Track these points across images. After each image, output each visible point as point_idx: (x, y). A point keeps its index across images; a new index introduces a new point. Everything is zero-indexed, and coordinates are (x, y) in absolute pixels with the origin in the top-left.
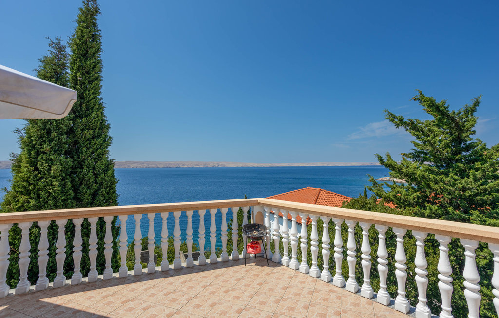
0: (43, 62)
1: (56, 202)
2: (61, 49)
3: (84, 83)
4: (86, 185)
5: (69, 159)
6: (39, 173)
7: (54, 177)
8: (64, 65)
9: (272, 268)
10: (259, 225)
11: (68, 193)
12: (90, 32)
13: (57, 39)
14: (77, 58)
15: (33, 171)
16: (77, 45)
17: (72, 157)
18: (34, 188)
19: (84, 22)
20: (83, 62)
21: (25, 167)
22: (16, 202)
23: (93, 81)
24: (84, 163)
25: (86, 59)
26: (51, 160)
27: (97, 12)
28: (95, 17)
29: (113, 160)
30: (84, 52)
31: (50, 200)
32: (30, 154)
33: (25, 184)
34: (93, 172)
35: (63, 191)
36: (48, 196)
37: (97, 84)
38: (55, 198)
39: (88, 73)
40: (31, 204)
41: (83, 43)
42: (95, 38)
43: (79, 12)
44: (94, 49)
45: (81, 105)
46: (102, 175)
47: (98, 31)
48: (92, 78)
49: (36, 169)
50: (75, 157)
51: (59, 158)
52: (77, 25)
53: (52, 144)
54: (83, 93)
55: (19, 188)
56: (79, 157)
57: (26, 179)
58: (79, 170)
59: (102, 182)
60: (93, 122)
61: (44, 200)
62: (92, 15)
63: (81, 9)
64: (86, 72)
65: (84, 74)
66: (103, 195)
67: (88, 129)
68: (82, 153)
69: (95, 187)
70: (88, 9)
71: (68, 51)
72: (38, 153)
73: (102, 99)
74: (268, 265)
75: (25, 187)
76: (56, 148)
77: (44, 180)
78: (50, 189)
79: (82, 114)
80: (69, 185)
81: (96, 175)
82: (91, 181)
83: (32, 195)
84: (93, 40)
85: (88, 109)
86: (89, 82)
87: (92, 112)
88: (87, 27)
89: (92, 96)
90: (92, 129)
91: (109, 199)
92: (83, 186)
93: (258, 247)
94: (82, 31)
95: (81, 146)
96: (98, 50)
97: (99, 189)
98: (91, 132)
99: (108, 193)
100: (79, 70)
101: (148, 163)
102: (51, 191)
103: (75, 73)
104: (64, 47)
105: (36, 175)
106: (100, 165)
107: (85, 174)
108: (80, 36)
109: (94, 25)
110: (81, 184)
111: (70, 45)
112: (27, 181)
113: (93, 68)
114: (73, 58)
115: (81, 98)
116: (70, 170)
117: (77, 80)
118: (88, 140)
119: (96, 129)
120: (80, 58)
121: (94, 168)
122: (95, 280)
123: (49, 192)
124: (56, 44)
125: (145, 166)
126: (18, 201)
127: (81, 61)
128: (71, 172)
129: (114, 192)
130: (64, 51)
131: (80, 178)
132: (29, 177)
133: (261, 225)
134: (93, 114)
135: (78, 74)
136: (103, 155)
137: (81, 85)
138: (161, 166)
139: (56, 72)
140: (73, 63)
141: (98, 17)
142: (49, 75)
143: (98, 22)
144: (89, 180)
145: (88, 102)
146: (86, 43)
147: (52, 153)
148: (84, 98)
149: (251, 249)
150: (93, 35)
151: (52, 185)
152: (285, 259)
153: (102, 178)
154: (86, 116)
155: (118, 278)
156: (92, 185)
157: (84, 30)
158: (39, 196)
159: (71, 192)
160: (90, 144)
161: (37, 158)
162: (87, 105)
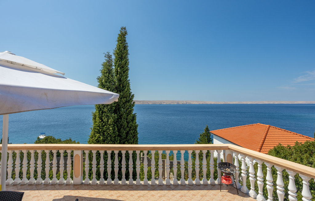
0: (103, 65)
1: (111, 138)
2: (109, 57)
3: (121, 73)
4: (123, 128)
5: (116, 115)
6: (104, 123)
7: (110, 125)
8: (111, 65)
9: (242, 198)
10: (229, 164)
11: (116, 133)
12: (123, 45)
13: (107, 53)
14: (118, 60)
15: (101, 122)
16: (117, 54)
17: (117, 114)
18: (102, 130)
19: (120, 41)
20: (121, 62)
21: (98, 120)
22: (95, 137)
23: (125, 71)
24: (122, 116)
25: (122, 60)
26: (108, 116)
27: (126, 34)
28: (125, 36)
29: (136, 114)
30: (121, 56)
31: (108, 137)
32: (99, 113)
33: (98, 128)
34: (126, 121)
35: (114, 132)
36: (108, 135)
37: (127, 73)
38: (110, 136)
39: (123, 67)
40: (101, 139)
41: (120, 52)
42: (125, 48)
43: (118, 36)
44: (125, 54)
45: (120, 85)
46: (131, 123)
47: (127, 44)
48: (125, 70)
49: (102, 121)
50: (118, 113)
51: (111, 115)
52: (117, 43)
53: (108, 107)
54: (121, 79)
55: (96, 130)
56: (120, 113)
57: (98, 126)
58: (120, 120)
59: (131, 127)
60: (126, 94)
61: (106, 137)
62: (124, 36)
63: (119, 34)
64: (122, 67)
65: (121, 68)
66: (132, 134)
67: (124, 98)
68: (121, 111)
69: (128, 129)
70: (122, 33)
71: (113, 57)
72: (103, 112)
73: (129, 80)
74: (238, 194)
75: (98, 130)
76: (110, 109)
77: (106, 126)
78: (108, 131)
79: (121, 90)
80: (116, 129)
81: (128, 123)
82: (126, 126)
83: (101, 134)
84: (124, 49)
85: (123, 87)
86: (123, 72)
87: (125, 88)
88: (122, 43)
89: (125, 80)
90: (125, 98)
91: (134, 136)
92: (122, 129)
93: (230, 180)
94: (119, 45)
95: (120, 107)
96: (127, 54)
97: (130, 130)
98: (125, 99)
99: (134, 133)
100: (118, 66)
101: (143, 101)
102: (109, 132)
103: (117, 68)
104: (111, 56)
105: (102, 124)
106: (130, 117)
107: (123, 123)
108: (118, 49)
109: (125, 41)
110: (121, 128)
111: (114, 54)
112: (99, 127)
113: (125, 64)
114: (116, 60)
115: (120, 81)
116: (116, 120)
117: (118, 72)
118: (124, 103)
119: (127, 97)
120: (119, 60)
121: (127, 119)
122: (132, 184)
123: (108, 133)
124: (107, 55)
125: (142, 103)
126: (96, 136)
127: (119, 61)
128: (117, 121)
129: (137, 132)
130: (111, 58)
131: (120, 125)
132: (100, 125)
133: (232, 164)
134: (126, 90)
135: (119, 69)
136: (131, 111)
137: (120, 74)
138: (151, 103)
139: (109, 70)
140: (116, 63)
141: (127, 36)
142: (106, 72)
143: (126, 39)
144: (124, 126)
145: (123, 83)
146: (121, 51)
147: (108, 112)
148: (121, 81)
149: (224, 180)
150: (124, 46)
151: (109, 129)
152: (252, 192)
153: (131, 124)
154: (123, 91)
155: (143, 185)
156: (126, 128)
157: (121, 45)
158: (104, 134)
159: (117, 132)
160: (124, 106)
161: (102, 115)
162: (122, 85)
